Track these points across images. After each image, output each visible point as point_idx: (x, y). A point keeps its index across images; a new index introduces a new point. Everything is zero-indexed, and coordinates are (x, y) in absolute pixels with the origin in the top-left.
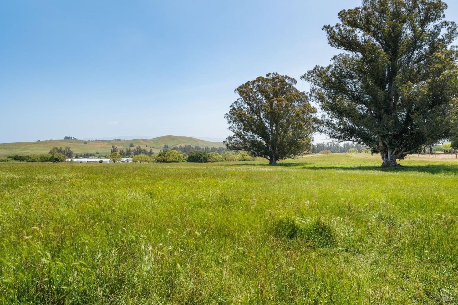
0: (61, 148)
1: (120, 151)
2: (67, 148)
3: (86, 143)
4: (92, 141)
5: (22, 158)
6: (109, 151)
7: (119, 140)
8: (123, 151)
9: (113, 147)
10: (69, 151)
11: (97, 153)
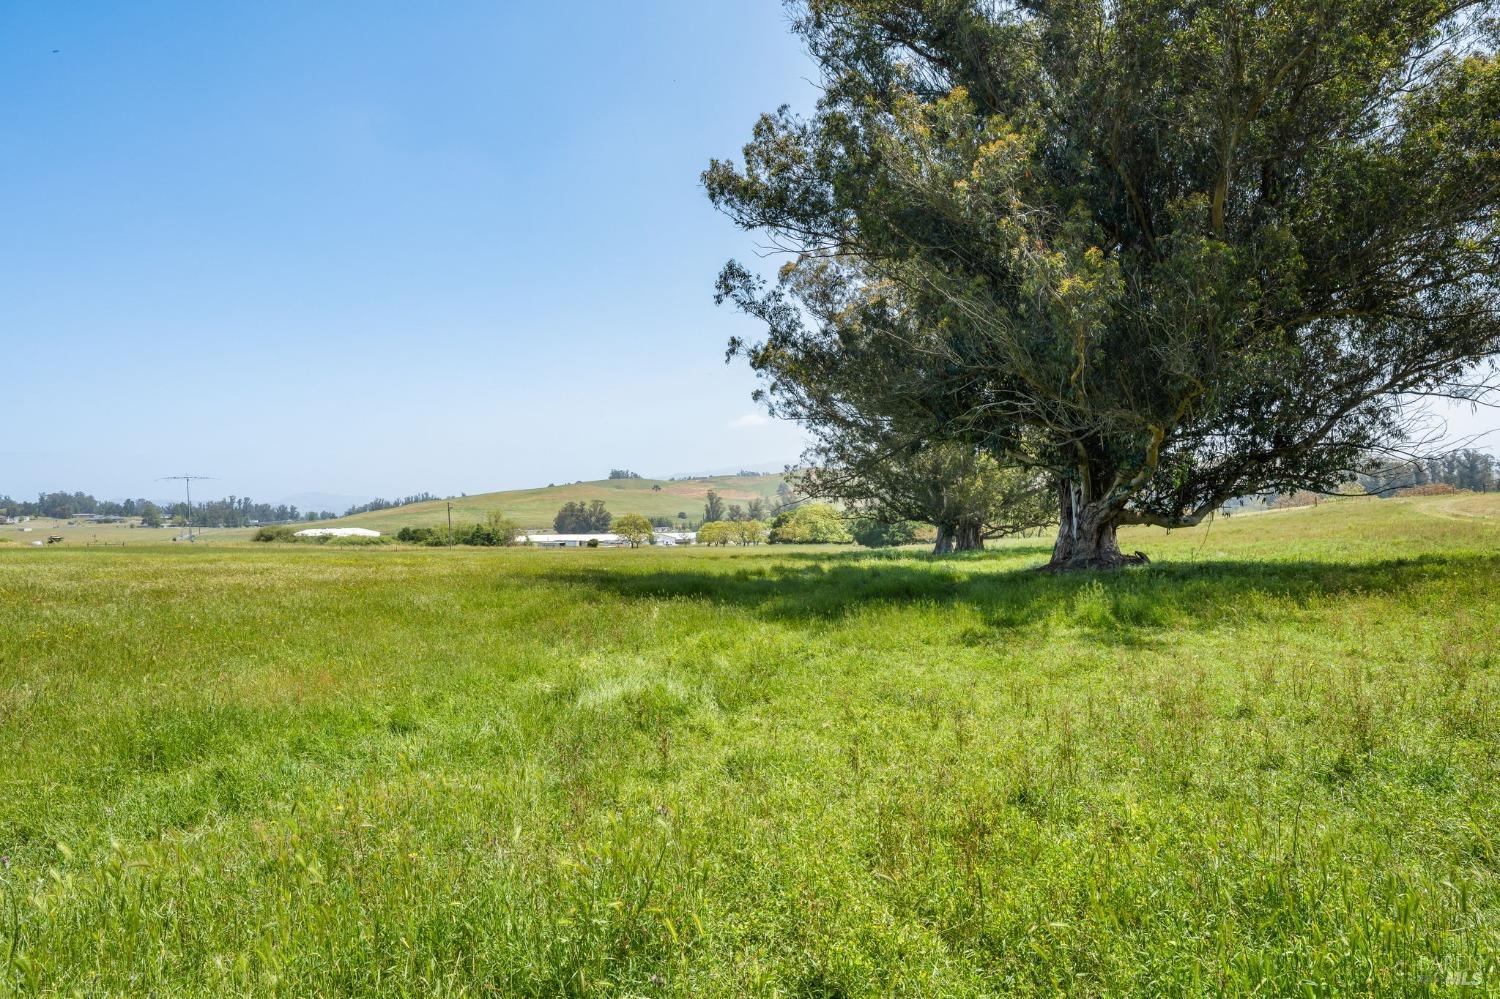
0: (583, 504)
1: (731, 508)
2: (596, 503)
3: (657, 488)
4: (680, 481)
5: (418, 534)
6: (697, 509)
7: (753, 474)
8: (738, 507)
9: (711, 496)
10: (601, 512)
11: (682, 516)
